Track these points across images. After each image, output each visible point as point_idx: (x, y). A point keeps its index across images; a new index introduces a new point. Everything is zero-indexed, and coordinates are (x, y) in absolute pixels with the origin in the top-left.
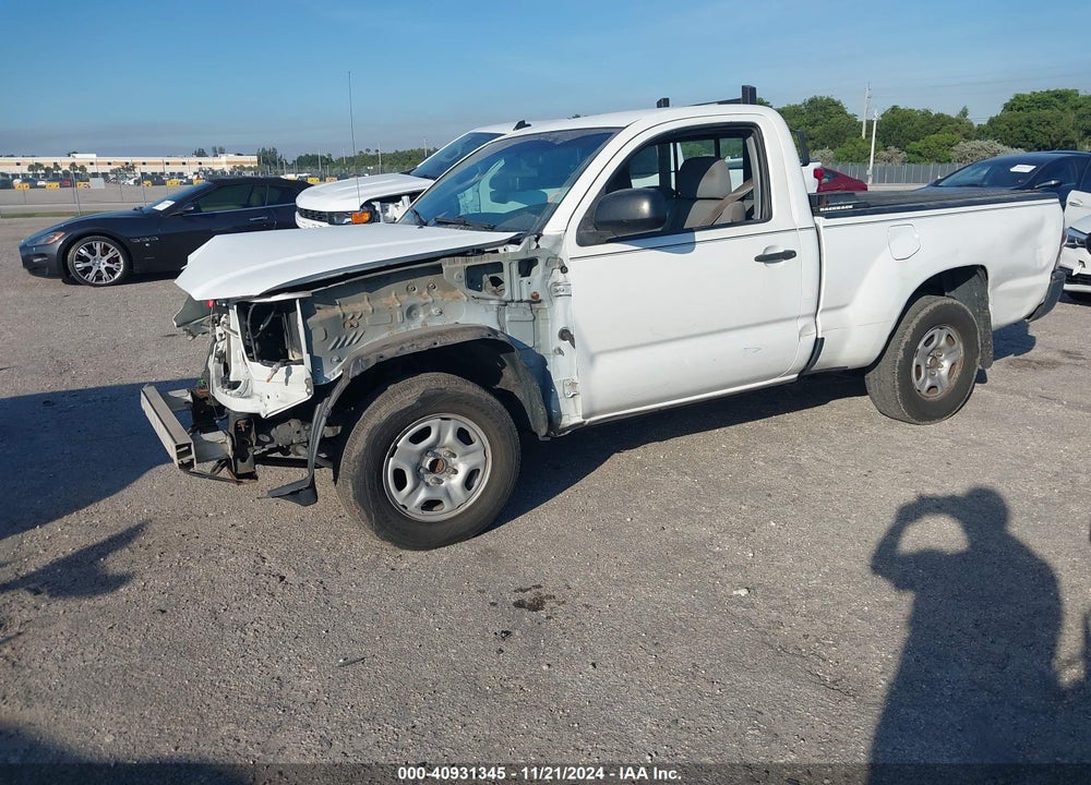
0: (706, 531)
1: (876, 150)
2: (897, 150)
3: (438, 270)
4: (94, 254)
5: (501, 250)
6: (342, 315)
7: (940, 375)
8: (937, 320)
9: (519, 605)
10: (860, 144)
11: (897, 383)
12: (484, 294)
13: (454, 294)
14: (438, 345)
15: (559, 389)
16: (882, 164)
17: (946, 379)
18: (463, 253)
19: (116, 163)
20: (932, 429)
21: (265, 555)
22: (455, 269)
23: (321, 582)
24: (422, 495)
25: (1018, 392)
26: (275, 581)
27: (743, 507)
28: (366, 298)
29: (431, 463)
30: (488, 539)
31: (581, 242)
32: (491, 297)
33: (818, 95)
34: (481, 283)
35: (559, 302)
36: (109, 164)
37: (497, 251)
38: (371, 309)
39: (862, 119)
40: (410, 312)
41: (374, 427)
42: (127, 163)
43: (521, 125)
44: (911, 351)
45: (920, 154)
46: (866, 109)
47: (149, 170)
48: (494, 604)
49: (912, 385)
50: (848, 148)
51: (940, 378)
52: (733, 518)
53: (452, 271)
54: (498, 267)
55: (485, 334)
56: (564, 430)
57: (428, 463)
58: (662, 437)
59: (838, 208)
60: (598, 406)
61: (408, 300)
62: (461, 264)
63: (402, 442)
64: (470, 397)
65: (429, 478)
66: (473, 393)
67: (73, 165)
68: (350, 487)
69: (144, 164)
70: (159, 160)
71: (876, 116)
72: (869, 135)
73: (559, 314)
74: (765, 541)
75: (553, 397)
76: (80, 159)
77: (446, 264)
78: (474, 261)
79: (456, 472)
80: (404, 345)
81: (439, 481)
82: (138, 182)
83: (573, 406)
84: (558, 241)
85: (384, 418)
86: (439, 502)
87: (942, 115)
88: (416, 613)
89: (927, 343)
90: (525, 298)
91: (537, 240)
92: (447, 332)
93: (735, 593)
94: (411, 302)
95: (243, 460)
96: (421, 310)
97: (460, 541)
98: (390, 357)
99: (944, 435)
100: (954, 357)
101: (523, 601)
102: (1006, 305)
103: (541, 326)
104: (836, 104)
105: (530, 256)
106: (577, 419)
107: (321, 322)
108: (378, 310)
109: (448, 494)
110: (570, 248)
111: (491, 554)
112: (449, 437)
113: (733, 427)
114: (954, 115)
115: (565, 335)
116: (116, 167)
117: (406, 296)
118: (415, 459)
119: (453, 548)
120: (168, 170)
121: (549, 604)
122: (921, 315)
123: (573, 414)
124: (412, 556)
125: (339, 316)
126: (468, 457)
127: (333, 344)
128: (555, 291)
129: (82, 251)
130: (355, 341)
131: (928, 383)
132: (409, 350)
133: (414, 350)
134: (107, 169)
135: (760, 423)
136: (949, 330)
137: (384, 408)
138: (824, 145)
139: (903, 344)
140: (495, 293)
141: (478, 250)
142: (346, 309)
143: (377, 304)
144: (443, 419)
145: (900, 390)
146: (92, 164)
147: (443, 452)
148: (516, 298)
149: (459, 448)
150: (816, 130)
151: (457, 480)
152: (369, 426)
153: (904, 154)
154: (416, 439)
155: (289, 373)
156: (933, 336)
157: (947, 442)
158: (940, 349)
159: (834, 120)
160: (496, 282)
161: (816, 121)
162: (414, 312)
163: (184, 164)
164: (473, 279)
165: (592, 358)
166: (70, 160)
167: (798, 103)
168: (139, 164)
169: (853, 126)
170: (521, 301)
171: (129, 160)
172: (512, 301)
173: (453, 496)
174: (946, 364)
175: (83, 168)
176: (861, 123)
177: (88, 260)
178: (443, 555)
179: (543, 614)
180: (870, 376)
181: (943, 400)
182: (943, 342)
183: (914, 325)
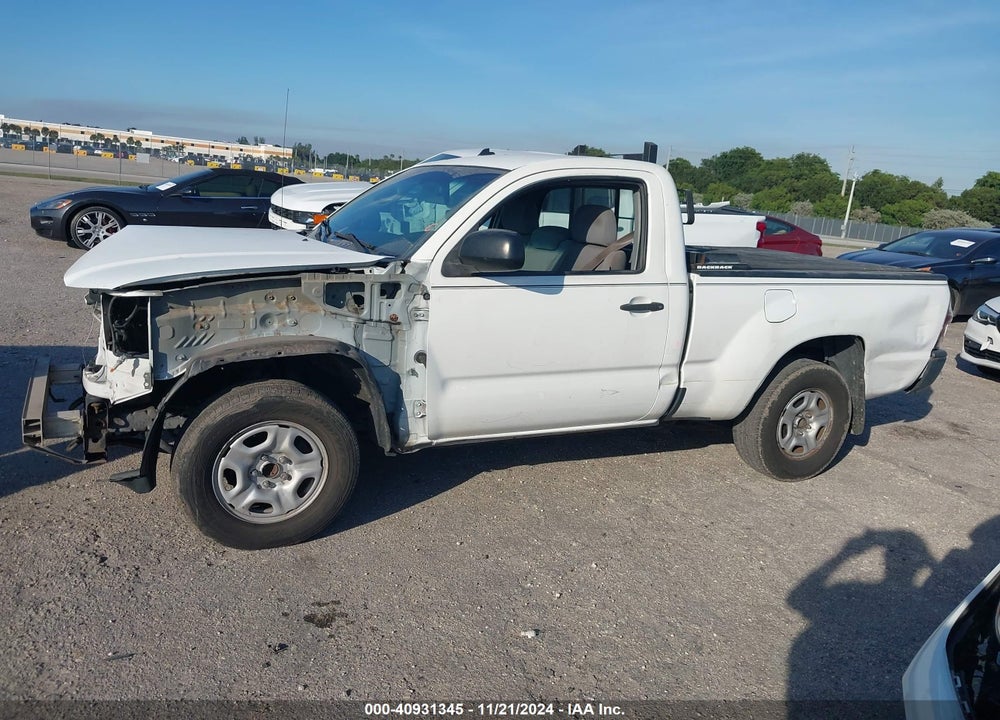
0: (526, 564)
1: (852, 208)
2: (872, 210)
3: (298, 283)
4: (95, 223)
5: (367, 271)
6: (193, 317)
7: (807, 436)
8: (808, 383)
9: (309, 619)
10: (838, 200)
11: (760, 439)
12: (344, 311)
13: (313, 307)
14: (282, 355)
15: (409, 409)
16: (857, 222)
17: (812, 440)
18: (326, 270)
19: (168, 142)
20: (792, 487)
21: (101, 534)
22: (314, 285)
23: (137, 569)
24: (252, 497)
25: (890, 460)
26: (94, 561)
27: (574, 544)
28: (222, 302)
29: (265, 466)
30: (313, 547)
31: (447, 272)
32: (348, 314)
33: (806, 152)
34: (344, 300)
35: (418, 326)
36: (162, 142)
37: (362, 272)
38: (223, 313)
39: (843, 178)
40: (264, 320)
41: (207, 427)
42: (178, 143)
43: (486, 152)
44: (778, 410)
45: (893, 216)
46: (849, 169)
47: (196, 151)
48: (285, 615)
49: (777, 442)
50: (827, 202)
51: (806, 440)
52: (559, 554)
53: (310, 286)
54: (361, 286)
55: (333, 350)
56: (412, 448)
57: (262, 467)
58: (533, 461)
59: (717, 267)
60: (446, 429)
61: (264, 308)
62: (322, 280)
63: (236, 444)
64: (311, 408)
65: (262, 481)
66: (313, 404)
67: (130, 139)
68: (178, 481)
69: (193, 145)
70: (207, 143)
71: (856, 176)
72: (847, 194)
73: (417, 338)
74: (579, 582)
75: (402, 415)
76: (137, 134)
77: (306, 279)
78: (335, 279)
79: (289, 478)
80: (248, 352)
81: (271, 485)
82: (182, 161)
83: (421, 426)
84: (424, 269)
85: (219, 419)
86: (268, 506)
87: (918, 183)
88: (208, 613)
89: (795, 405)
90: (384, 319)
91: (404, 265)
92: (294, 343)
93: (523, 634)
94: (268, 311)
95: (95, 441)
96: (276, 319)
97: (286, 545)
98: (231, 361)
99: (801, 495)
100: (823, 421)
101: (315, 616)
102: (884, 376)
103: (400, 346)
104: (822, 162)
105: (393, 280)
106: (425, 440)
107: (170, 321)
108: (231, 315)
109: (278, 498)
110: (434, 277)
111: (311, 561)
112: (286, 444)
113: (602, 460)
114: (929, 184)
115: (421, 357)
116: (168, 145)
117: (264, 304)
118: (249, 462)
119: (275, 551)
120: (213, 152)
121: (339, 621)
122: (791, 377)
123: (419, 435)
124: (234, 553)
125: (189, 317)
126: (304, 465)
127: (178, 344)
128: (415, 316)
129: (85, 218)
130: (204, 341)
131: (794, 442)
132: (251, 356)
133: (257, 357)
134: (159, 146)
135: (630, 458)
136: (819, 394)
137: (219, 410)
138: (806, 197)
139: (770, 403)
140: (356, 311)
141: (343, 269)
142: (198, 311)
143: (231, 309)
144: (281, 426)
145: (762, 446)
146: (147, 140)
147: (279, 458)
148: (375, 318)
149: (295, 455)
150: (800, 184)
151: (289, 486)
152: (203, 425)
153: (878, 215)
154: (251, 442)
155: (136, 365)
156: (803, 398)
157: (801, 503)
158: (810, 412)
159: (818, 176)
160: (359, 300)
161: (801, 175)
162: (269, 320)
163: (227, 149)
164: (334, 296)
165: (443, 383)
166: (129, 134)
167: (787, 158)
168: (188, 144)
169: (836, 183)
170: (380, 321)
171: (180, 140)
172: (371, 320)
173: (283, 500)
174: (815, 427)
175: (138, 143)
176: (842, 182)
177: (89, 227)
178: (262, 557)
179: (327, 631)
180: (736, 428)
181: (804, 462)
182: (813, 404)
183: (783, 385)
